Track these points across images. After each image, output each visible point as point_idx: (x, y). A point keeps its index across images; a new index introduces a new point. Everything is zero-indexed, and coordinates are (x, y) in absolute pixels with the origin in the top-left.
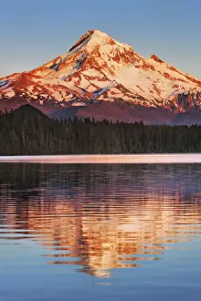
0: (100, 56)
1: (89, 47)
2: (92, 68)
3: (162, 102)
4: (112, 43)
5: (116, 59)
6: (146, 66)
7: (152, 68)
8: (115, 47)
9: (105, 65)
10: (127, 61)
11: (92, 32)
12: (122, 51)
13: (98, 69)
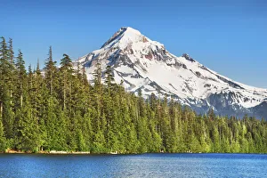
0: (132, 53)
1: (122, 44)
2: (125, 64)
3: (194, 101)
4: (145, 41)
5: (149, 56)
6: (177, 65)
7: (184, 67)
8: (147, 44)
9: (138, 62)
10: (159, 59)
11: (125, 29)
12: (154, 49)
13: (131, 66)
